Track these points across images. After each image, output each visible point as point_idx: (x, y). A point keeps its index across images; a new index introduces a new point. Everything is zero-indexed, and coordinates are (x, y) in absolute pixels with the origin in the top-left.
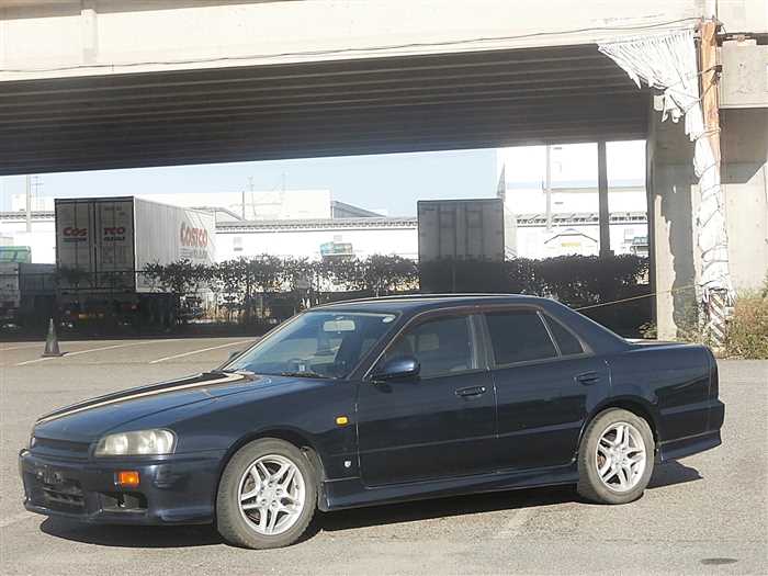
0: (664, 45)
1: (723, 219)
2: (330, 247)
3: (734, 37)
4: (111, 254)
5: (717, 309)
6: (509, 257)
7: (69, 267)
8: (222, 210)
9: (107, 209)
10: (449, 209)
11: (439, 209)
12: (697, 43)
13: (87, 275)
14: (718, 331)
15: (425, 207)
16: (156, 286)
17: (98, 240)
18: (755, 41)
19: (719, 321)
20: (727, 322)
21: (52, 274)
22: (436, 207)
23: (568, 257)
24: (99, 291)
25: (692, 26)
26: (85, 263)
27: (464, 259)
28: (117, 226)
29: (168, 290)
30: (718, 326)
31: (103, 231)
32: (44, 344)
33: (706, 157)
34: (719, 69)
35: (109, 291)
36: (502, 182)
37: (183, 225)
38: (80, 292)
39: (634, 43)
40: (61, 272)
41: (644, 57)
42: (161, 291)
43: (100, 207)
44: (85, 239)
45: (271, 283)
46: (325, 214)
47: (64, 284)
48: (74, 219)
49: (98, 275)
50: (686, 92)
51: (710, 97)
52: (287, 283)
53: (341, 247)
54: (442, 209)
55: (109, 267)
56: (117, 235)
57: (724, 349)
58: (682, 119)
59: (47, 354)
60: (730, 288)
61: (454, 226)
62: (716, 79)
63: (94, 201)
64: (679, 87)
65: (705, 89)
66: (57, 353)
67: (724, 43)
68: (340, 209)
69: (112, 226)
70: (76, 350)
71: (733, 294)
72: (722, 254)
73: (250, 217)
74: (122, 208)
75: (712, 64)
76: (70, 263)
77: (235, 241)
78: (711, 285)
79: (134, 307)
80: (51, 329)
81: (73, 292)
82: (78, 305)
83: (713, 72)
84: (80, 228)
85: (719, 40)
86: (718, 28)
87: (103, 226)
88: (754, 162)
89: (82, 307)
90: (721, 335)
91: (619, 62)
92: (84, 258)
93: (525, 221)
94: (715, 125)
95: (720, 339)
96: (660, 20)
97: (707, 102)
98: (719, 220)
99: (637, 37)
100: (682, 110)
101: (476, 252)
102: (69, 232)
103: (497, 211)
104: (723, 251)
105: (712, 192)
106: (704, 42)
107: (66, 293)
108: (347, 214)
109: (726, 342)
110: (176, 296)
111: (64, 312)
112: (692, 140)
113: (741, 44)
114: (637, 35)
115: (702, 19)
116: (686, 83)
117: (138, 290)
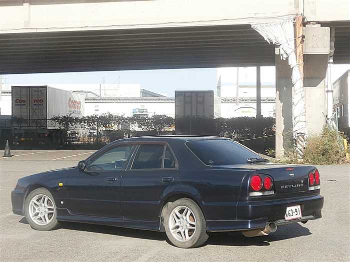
0: (280, 26)
1: (304, 103)
2: (137, 111)
3: (311, 23)
4: (37, 111)
5: (300, 142)
6: (216, 117)
7: (17, 117)
8: (90, 92)
9: (35, 91)
10: (189, 94)
11: (185, 94)
12: (295, 25)
13: (26, 121)
14: (300, 152)
15: (178, 94)
16: (56, 126)
17: (31, 105)
18: (320, 25)
19: (301, 148)
20: (304, 148)
21: (10, 120)
22: (183, 94)
23: (242, 117)
24: (31, 128)
25: (292, 18)
26: (25, 115)
27: (196, 117)
28: (40, 99)
29: (62, 128)
30: (300, 150)
31: (33, 101)
32: (4, 151)
33: (297, 75)
34: (303, 37)
35: (35, 128)
36: (219, 82)
37: (70, 99)
38: (22, 128)
39: (267, 25)
40: (13, 119)
41: (271, 31)
42: (59, 128)
43: (32, 90)
44: (25, 105)
45: (109, 126)
46: (138, 95)
47: (15, 125)
48: (20, 95)
49: (31, 121)
50: (289, 46)
51: (299, 49)
52: (116, 126)
53: (142, 111)
54: (186, 95)
55: (35, 117)
56: (39, 103)
57: (302, 160)
58: (287, 58)
59: (5, 155)
60: (306, 133)
61: (191, 102)
62: (302, 41)
63: (29, 87)
64: (286, 45)
65: (297, 46)
66: (9, 155)
67: (307, 25)
68: (145, 93)
69: (37, 99)
70: (18, 154)
71: (307, 136)
72: (303, 118)
73: (103, 96)
74: (42, 90)
75: (301, 35)
76: (18, 115)
77: (96, 106)
78: (298, 132)
79: (46, 136)
80: (7, 145)
81: (19, 128)
82: (21, 134)
83: (301, 38)
84: (23, 100)
85: (304, 24)
86: (303, 19)
87: (33, 99)
88: (320, 78)
89: (23, 135)
90: (302, 154)
91: (260, 33)
92: (24, 113)
93: (228, 100)
94: (301, 62)
95: (301, 155)
96: (279, 14)
97: (298, 51)
98: (302, 103)
99: (269, 22)
100: (287, 55)
101: (201, 115)
102: (18, 101)
103: (211, 96)
104: (304, 117)
105: (299, 91)
106: (297, 25)
107: (16, 129)
108: (147, 95)
109: (304, 157)
110: (65, 131)
111: (15, 137)
112: (291, 67)
113: (314, 26)
114: (268, 21)
115: (297, 14)
116: (290, 43)
117: (49, 128)
